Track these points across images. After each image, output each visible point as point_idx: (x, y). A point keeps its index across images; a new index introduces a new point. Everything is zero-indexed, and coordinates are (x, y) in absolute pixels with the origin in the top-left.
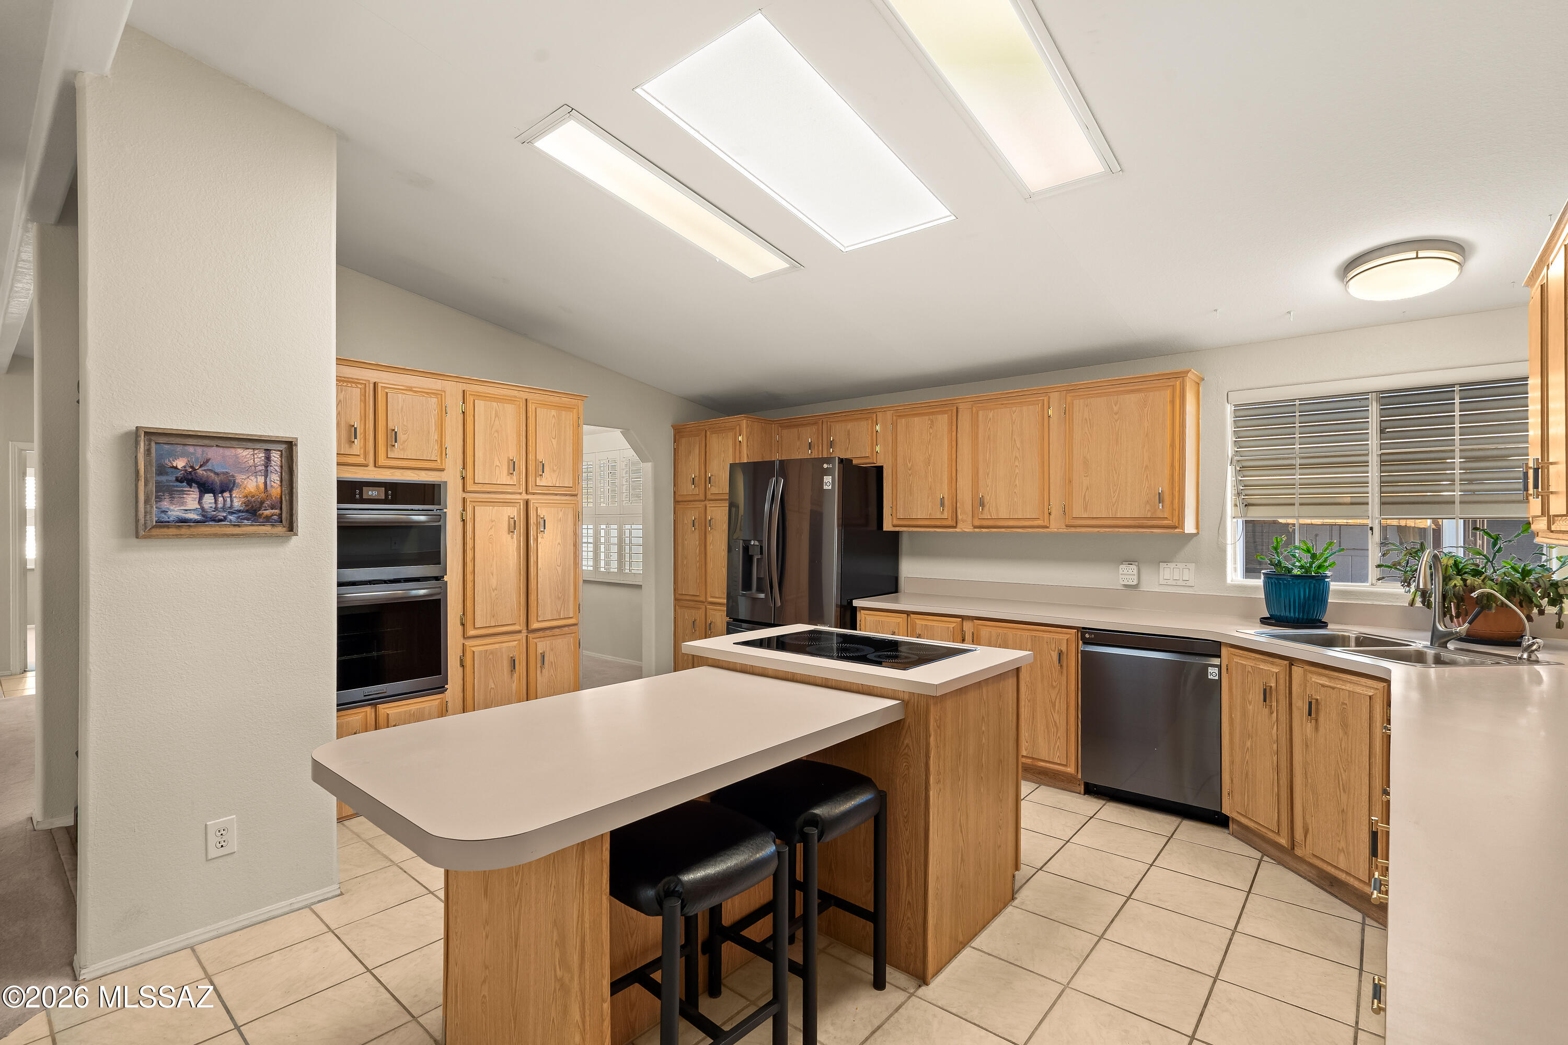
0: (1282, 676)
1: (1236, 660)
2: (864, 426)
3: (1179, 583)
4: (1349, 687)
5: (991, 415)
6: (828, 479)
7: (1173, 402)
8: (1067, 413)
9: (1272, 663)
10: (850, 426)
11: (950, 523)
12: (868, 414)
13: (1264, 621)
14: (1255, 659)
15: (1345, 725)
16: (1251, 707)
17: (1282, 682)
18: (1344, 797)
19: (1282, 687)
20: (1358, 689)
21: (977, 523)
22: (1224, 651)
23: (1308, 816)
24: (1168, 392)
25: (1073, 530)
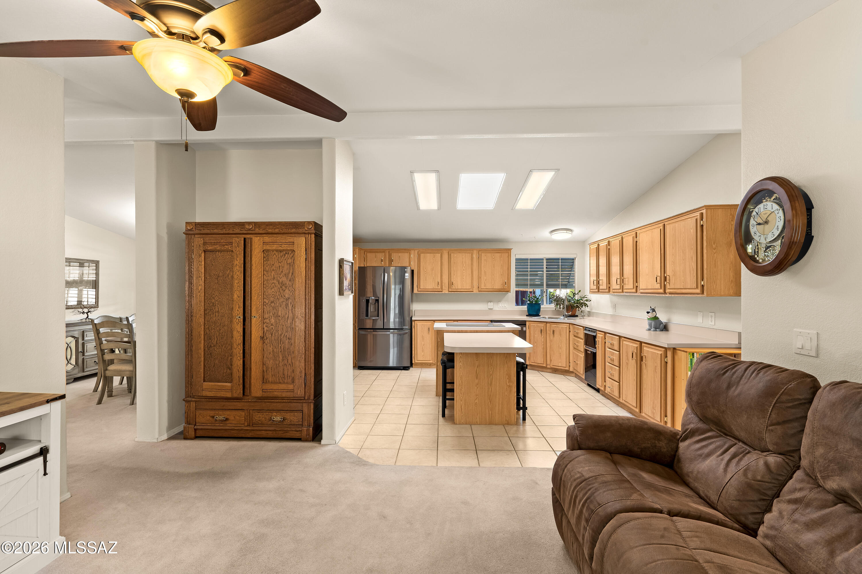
0: (544, 326)
1: (531, 324)
2: (406, 255)
3: (501, 307)
4: (561, 326)
5: (455, 255)
6: (406, 274)
7: (508, 257)
8: (479, 258)
9: (542, 324)
10: (400, 254)
11: (441, 290)
12: (408, 251)
13: (527, 316)
14: (537, 323)
15: (560, 335)
16: (536, 336)
17: (544, 328)
18: (560, 350)
19: (544, 329)
20: (563, 326)
21: (450, 290)
22: (527, 323)
23: (551, 357)
24: (507, 254)
25: (480, 292)
